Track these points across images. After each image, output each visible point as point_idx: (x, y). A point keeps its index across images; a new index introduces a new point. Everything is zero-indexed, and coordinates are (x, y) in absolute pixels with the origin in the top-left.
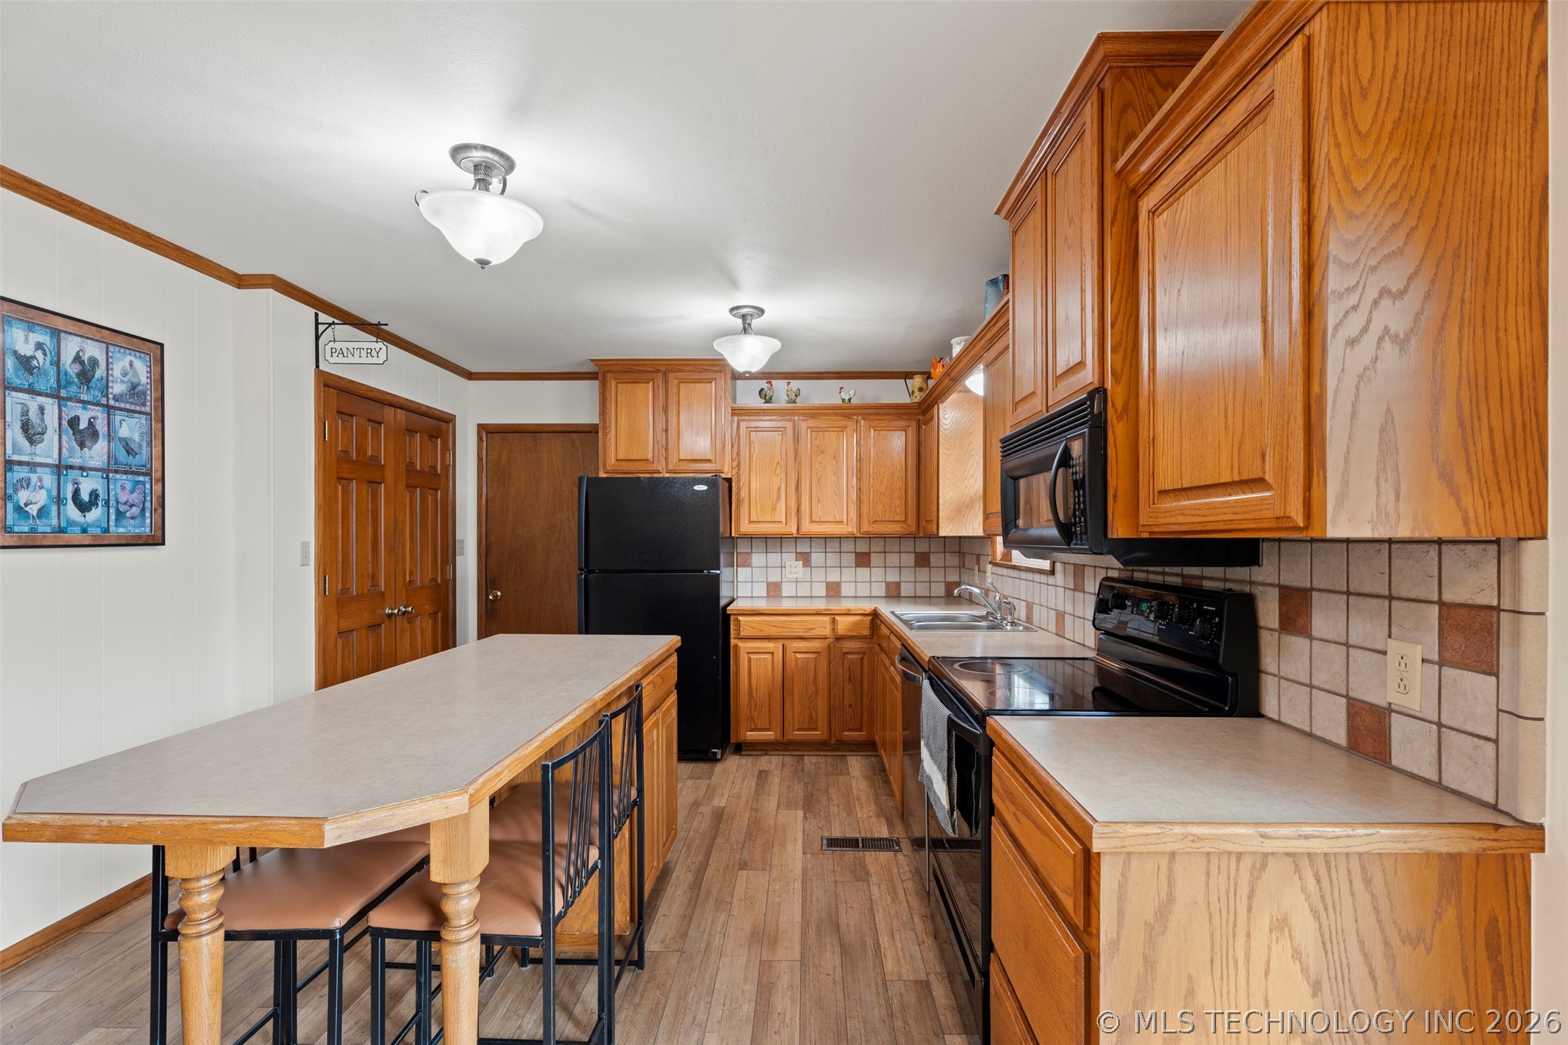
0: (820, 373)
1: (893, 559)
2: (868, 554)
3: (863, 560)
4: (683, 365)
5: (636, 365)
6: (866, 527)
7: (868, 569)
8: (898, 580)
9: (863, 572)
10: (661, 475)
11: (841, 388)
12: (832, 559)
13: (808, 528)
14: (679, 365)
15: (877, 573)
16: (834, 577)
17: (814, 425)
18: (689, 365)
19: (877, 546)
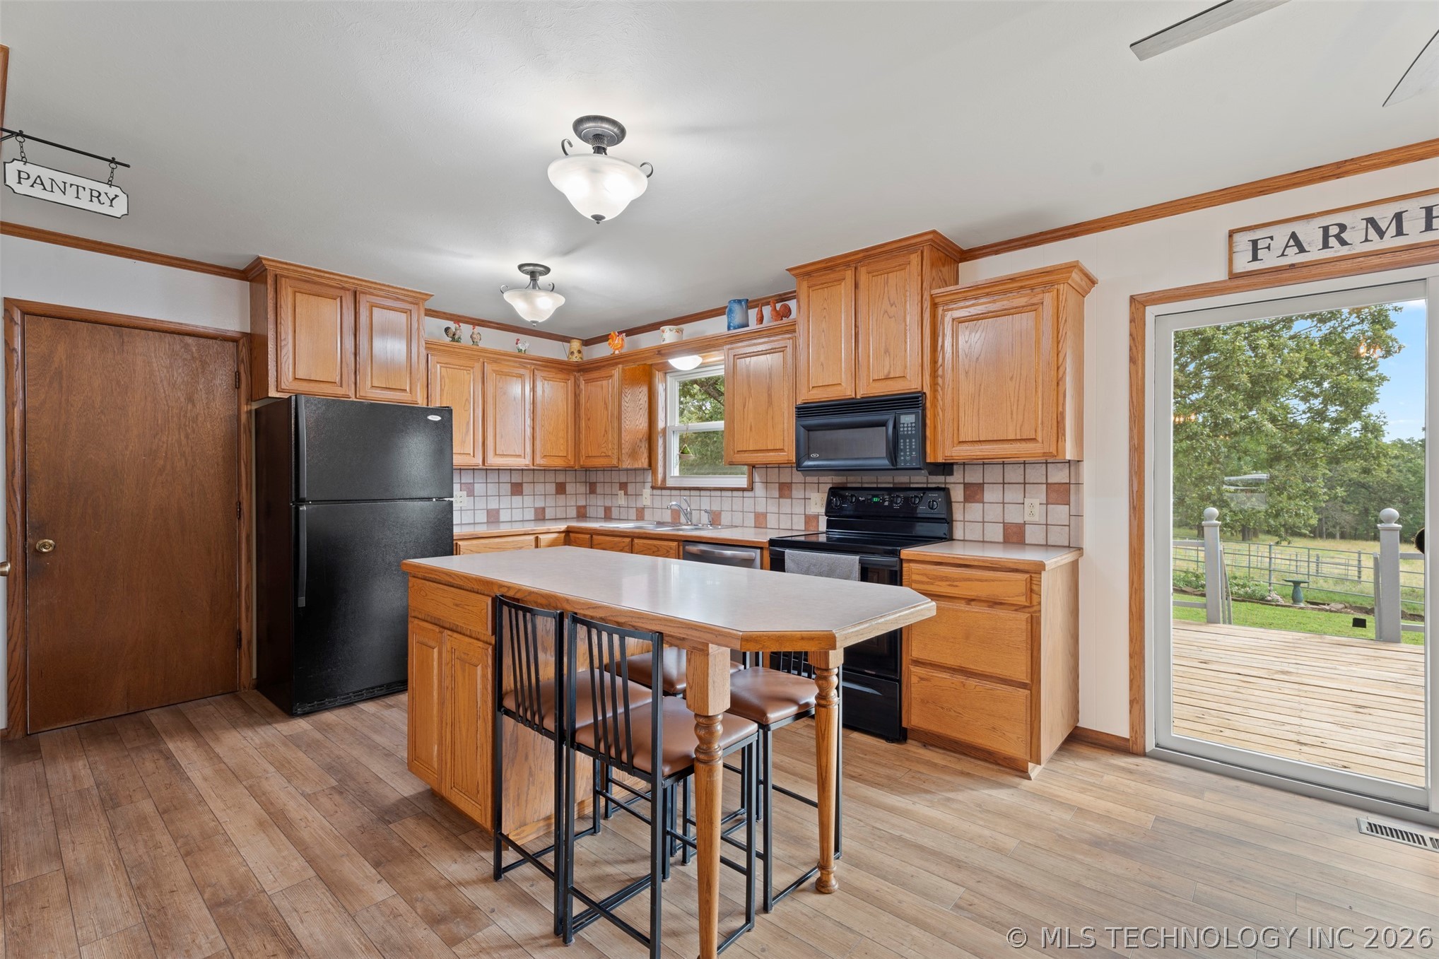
0: (483, 321)
1: (540, 488)
2: (521, 485)
3: (517, 489)
4: (375, 289)
5: (318, 276)
6: (539, 461)
7: (521, 497)
8: (543, 506)
9: (517, 500)
10: (351, 399)
11: (518, 340)
12: (492, 489)
13: (493, 461)
14: (371, 288)
15: (528, 500)
16: (493, 505)
17: (497, 369)
18: (380, 289)
19: (528, 477)
